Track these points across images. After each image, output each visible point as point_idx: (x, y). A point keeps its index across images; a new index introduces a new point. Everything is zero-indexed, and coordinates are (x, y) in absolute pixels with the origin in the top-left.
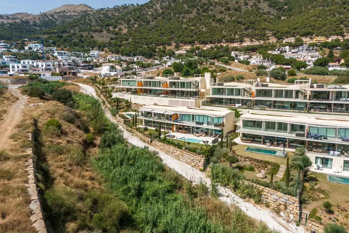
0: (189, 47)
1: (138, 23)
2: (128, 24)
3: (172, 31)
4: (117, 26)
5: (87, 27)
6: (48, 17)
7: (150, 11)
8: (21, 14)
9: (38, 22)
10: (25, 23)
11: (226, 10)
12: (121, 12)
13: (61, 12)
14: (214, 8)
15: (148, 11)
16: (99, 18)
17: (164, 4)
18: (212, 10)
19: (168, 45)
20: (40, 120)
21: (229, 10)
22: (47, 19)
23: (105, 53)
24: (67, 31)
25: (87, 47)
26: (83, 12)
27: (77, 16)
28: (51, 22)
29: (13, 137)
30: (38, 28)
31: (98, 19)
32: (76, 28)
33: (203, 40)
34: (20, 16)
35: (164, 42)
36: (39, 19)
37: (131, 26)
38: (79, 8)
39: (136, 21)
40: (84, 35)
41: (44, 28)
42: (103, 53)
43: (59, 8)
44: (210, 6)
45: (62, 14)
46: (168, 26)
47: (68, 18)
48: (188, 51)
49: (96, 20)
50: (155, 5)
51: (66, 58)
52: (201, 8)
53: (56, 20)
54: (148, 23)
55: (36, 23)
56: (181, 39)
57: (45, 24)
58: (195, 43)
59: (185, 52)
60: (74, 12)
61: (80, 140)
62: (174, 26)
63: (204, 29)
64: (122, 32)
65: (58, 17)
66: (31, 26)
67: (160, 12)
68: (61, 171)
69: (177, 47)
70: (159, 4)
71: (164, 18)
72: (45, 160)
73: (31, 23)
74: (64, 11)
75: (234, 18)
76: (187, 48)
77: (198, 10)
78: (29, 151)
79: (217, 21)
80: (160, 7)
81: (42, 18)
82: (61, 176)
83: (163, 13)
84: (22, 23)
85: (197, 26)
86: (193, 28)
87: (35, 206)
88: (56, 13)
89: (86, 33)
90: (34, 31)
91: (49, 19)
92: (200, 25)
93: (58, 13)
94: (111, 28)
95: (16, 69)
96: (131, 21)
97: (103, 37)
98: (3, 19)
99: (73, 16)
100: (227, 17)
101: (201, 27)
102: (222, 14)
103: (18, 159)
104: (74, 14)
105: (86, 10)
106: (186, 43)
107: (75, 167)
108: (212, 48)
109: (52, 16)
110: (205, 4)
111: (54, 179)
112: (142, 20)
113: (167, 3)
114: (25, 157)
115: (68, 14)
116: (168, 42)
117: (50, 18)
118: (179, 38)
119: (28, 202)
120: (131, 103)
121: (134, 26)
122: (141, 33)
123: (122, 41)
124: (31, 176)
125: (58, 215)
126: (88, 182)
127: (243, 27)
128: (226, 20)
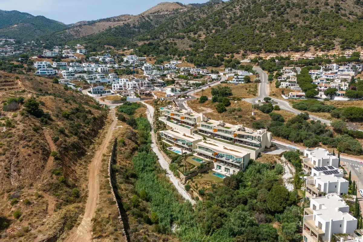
0: (253, 56)
1: (216, 28)
2: (207, 29)
3: (243, 38)
4: (197, 32)
5: (174, 31)
6: (144, 18)
7: (229, 14)
8: (124, 15)
9: (137, 24)
10: (127, 26)
11: (302, 12)
12: (206, 12)
13: (155, 13)
14: (291, 11)
15: (227, 15)
16: (184, 21)
17: (244, 6)
18: (288, 13)
19: (237, 53)
20: (118, 138)
21: (306, 13)
22: (144, 20)
23: (182, 62)
24: (157, 37)
25: (170, 54)
26: (174, 10)
27: (169, 15)
28: (147, 23)
29: (108, 148)
30: (137, 30)
31: (184, 23)
32: (165, 33)
33: (269, 48)
34: (123, 18)
35: (233, 50)
36: (138, 21)
37: (209, 32)
38: (171, 7)
39: (214, 26)
40: (169, 42)
41: (141, 29)
42: (181, 62)
43: (155, 7)
44: (287, 8)
45: (156, 14)
46: (241, 33)
47: (161, 17)
48: (252, 61)
49: (182, 24)
50: (235, 7)
51: (149, 72)
52: (278, 10)
53: (151, 20)
54: (225, 27)
55: (135, 25)
56: (249, 47)
57: (143, 26)
58: (261, 51)
59: (249, 61)
60: (167, 11)
61: (131, 148)
62: (247, 32)
63: (275, 35)
64: (201, 39)
65: (153, 17)
66: (131, 28)
67: (238, 15)
68: (120, 160)
69: (244, 56)
70: (239, 6)
71: (240, 22)
72: (116, 156)
73: (132, 25)
74: (158, 11)
75: (308, 23)
76: (252, 57)
77: (274, 13)
78: (111, 154)
79: (289, 27)
80: (239, 10)
81: (140, 20)
82: (119, 162)
83: (240, 16)
84: (124, 27)
85: (268, 32)
86: (264, 34)
87: (109, 168)
88: (151, 13)
89: (172, 39)
90: (134, 33)
91: (145, 20)
92: (272, 31)
93: (153, 13)
94: (192, 35)
95: (116, 88)
96: (210, 26)
97: (184, 44)
98: (111, 22)
99: (166, 16)
100: (301, 22)
101: (272, 33)
102: (297, 18)
103: (108, 156)
104: (166, 13)
105: (177, 8)
106: (253, 52)
107: (124, 159)
108: (273, 60)
109: (148, 17)
110: (283, 6)
111: (117, 162)
112: (220, 25)
113: (247, 4)
114: (110, 155)
115: (161, 14)
116: (236, 51)
117: (147, 19)
118: (248, 46)
119: (108, 167)
120: (166, 125)
121: (212, 31)
122: (216, 40)
123: (198, 49)
124: (110, 161)
125: (114, 171)
126: (127, 164)
127: (314, 33)
128: (298, 25)
